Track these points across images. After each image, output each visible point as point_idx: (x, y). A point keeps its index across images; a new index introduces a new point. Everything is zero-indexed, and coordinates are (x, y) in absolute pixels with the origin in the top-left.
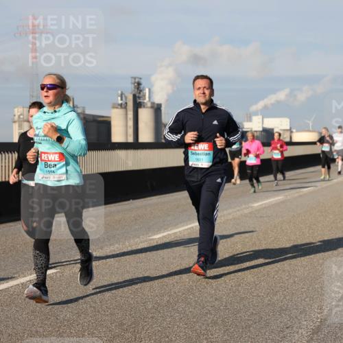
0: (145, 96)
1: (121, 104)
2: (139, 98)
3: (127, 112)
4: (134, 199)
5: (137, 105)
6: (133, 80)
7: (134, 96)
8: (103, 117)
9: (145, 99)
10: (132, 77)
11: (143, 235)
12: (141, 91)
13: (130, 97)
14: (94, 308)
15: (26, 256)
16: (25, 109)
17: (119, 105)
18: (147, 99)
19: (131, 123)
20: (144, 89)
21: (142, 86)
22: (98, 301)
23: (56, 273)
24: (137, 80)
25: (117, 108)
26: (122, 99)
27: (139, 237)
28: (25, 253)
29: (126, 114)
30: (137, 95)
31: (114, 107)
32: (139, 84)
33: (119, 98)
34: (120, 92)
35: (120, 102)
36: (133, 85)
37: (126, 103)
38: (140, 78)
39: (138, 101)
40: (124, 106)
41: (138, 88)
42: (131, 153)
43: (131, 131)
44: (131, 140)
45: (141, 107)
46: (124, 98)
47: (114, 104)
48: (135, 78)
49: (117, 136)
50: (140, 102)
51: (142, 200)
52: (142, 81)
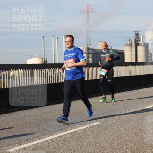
0: (140, 40)
1: (129, 44)
2: (138, 41)
3: (132, 48)
4: (136, 89)
5: (137, 44)
6: (135, 32)
7: (135, 40)
8: (120, 50)
9: (140, 41)
10: (134, 31)
11: (141, 107)
12: (139, 37)
13: (133, 41)
14: (118, 141)
15: (85, 116)
16: (84, 48)
17: (128, 44)
18: (142, 41)
19: (134, 53)
20: (140, 37)
21: (139, 35)
22: (120, 138)
23: (99, 124)
24: (136, 33)
25: (127, 46)
26: (129, 42)
27: (139, 108)
28: (85, 115)
29: (132, 49)
30: (137, 40)
31: (125, 46)
32: (138, 34)
33: (128, 41)
34: (128, 38)
35: (128, 43)
36: (135, 35)
37: (131, 44)
38: (138, 32)
39: (137, 42)
40: (130, 45)
41: (137, 36)
42: (134, 67)
43: (134, 57)
44: (134, 61)
45: (138, 45)
46: (130, 41)
47: (125, 44)
48: (136, 32)
49: (127, 59)
50: (138, 43)
51: (140, 90)
52: (139, 33)
